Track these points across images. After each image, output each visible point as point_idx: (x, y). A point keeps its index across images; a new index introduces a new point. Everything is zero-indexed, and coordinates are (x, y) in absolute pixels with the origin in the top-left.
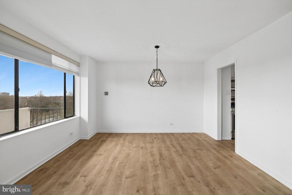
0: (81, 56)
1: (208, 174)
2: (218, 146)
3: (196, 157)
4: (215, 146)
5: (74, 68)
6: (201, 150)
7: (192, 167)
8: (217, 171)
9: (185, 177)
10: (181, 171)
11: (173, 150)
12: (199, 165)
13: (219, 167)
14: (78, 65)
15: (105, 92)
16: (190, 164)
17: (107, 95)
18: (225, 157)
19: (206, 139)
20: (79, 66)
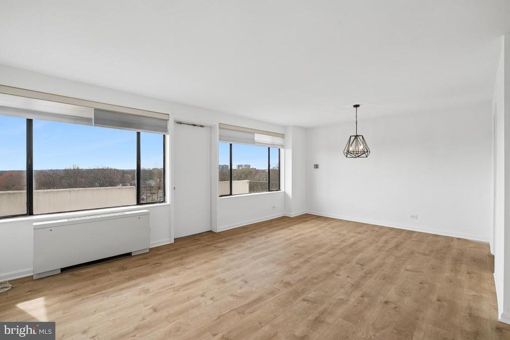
0: (285, 127)
5: (278, 141)
14: (282, 136)
15: (315, 165)
17: (317, 168)
20: (283, 138)
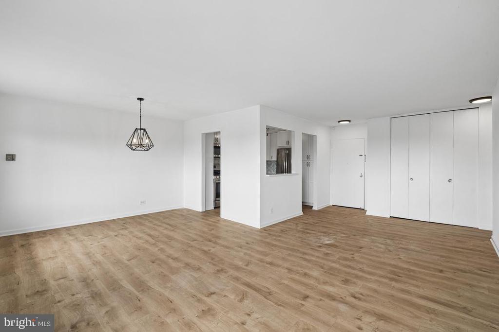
1: (207, 235)
2: (205, 216)
3: (189, 228)
4: (202, 217)
6: (190, 222)
7: (191, 235)
8: (213, 232)
9: (190, 242)
10: (183, 240)
11: (161, 229)
12: (195, 232)
13: (213, 229)
15: (7, 155)
16: (187, 234)
17: (13, 159)
18: (214, 222)
19: (190, 212)
